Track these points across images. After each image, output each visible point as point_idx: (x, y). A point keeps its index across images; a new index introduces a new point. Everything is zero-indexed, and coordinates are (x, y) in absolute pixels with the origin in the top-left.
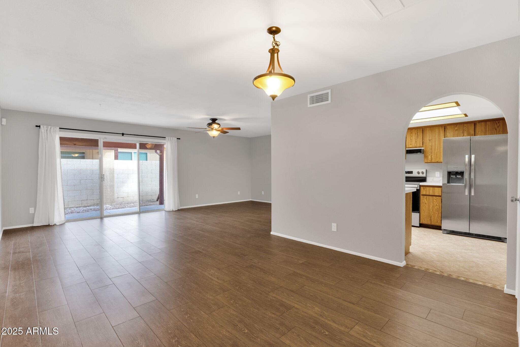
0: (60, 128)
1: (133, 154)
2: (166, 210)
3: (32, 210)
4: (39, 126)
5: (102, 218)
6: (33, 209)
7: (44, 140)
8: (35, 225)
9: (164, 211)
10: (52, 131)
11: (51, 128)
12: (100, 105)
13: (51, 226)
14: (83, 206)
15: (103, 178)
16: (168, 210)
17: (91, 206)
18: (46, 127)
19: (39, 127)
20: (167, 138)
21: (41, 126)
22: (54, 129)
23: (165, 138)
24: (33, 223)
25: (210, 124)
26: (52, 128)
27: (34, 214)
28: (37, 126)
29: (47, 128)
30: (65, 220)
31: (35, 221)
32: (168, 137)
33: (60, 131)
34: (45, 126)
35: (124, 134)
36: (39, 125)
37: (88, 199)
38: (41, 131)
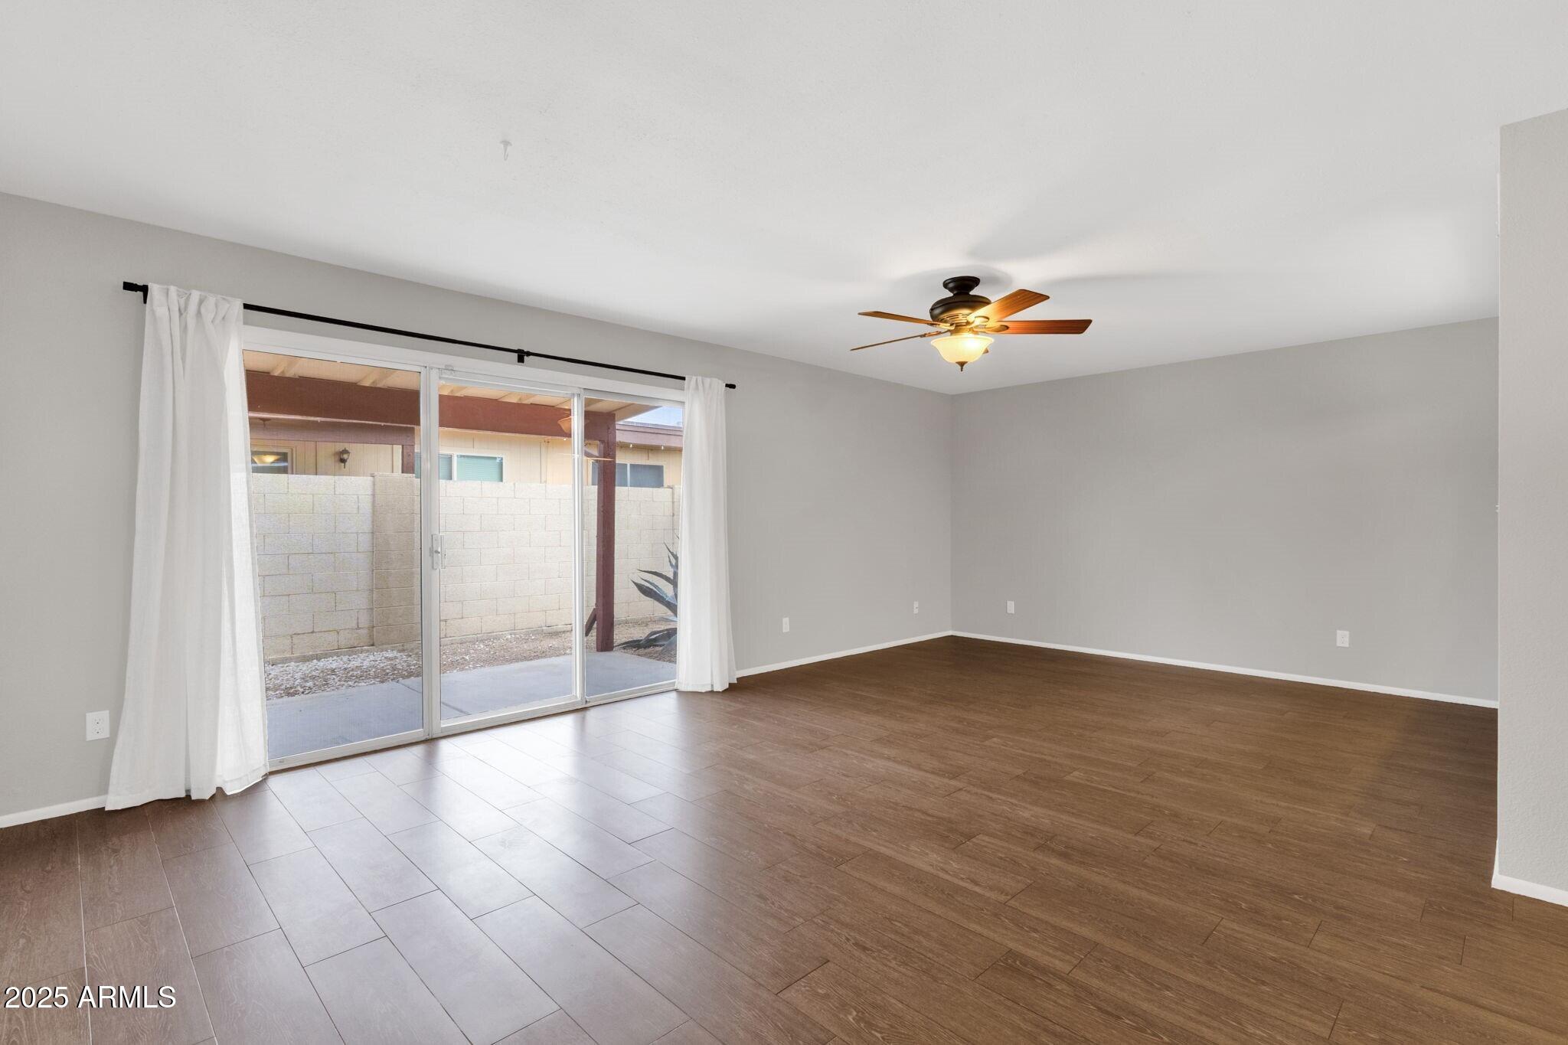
0: (247, 306)
1: (455, 460)
2: (683, 688)
3: (97, 726)
4: (144, 289)
5: (430, 741)
6: (105, 715)
7: (168, 358)
8: (114, 802)
9: (674, 695)
10: (208, 314)
11: (201, 302)
12: (506, 143)
13: (201, 802)
14: (298, 658)
15: (437, 552)
16: (690, 689)
17: (326, 656)
18: (179, 296)
19: (140, 294)
20: (691, 381)
21: (154, 290)
22: (216, 305)
23: (683, 379)
24: (103, 789)
25: (946, 306)
26: (211, 300)
27: (111, 742)
28: (129, 286)
29: (182, 301)
30: (265, 765)
31: (113, 780)
32: (694, 378)
33: (246, 323)
34: (173, 289)
35: (529, 354)
36: (140, 283)
37: (315, 630)
38: (153, 312)
